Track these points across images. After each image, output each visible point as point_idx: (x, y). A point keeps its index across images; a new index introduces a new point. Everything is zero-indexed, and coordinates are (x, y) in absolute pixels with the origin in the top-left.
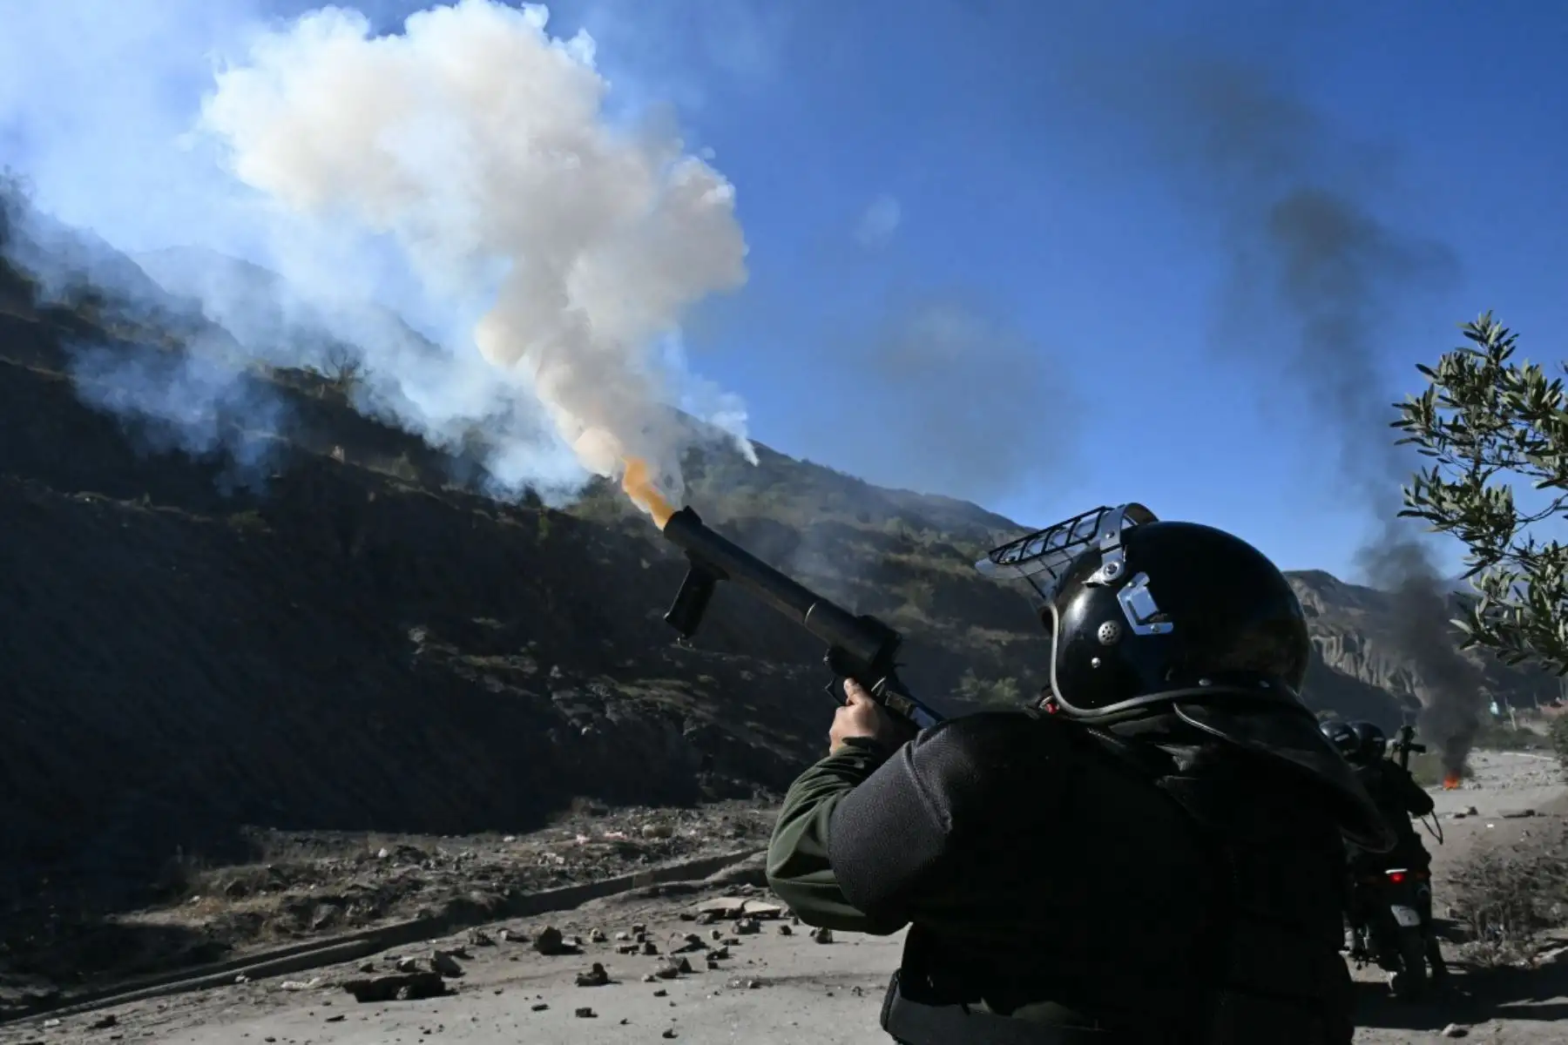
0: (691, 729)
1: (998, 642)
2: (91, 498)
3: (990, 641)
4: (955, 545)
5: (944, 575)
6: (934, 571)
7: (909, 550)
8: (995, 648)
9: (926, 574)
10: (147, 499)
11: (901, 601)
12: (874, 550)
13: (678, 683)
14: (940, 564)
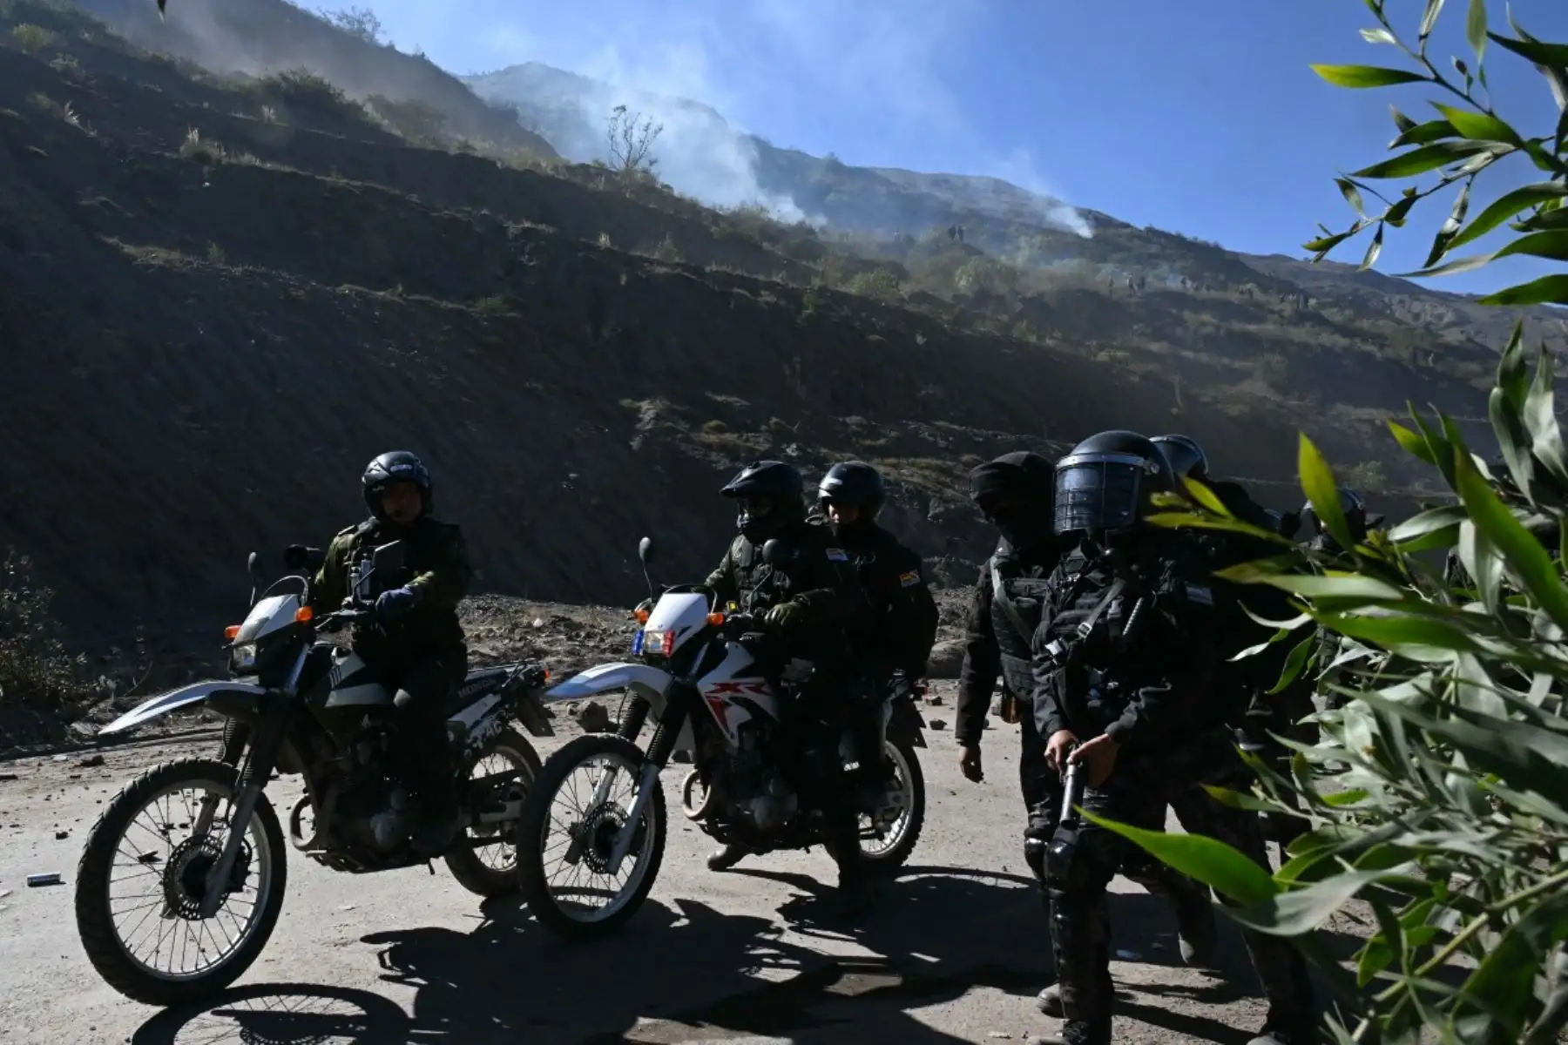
0: (937, 511)
1: (1371, 422)
2: (351, 290)
3: (1361, 421)
4: (1325, 313)
5: (1304, 347)
6: (1291, 342)
7: (1260, 319)
8: (1366, 428)
9: (1278, 345)
10: (400, 289)
11: (1243, 375)
12: (1215, 321)
13: (934, 462)
14: (1299, 334)
